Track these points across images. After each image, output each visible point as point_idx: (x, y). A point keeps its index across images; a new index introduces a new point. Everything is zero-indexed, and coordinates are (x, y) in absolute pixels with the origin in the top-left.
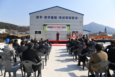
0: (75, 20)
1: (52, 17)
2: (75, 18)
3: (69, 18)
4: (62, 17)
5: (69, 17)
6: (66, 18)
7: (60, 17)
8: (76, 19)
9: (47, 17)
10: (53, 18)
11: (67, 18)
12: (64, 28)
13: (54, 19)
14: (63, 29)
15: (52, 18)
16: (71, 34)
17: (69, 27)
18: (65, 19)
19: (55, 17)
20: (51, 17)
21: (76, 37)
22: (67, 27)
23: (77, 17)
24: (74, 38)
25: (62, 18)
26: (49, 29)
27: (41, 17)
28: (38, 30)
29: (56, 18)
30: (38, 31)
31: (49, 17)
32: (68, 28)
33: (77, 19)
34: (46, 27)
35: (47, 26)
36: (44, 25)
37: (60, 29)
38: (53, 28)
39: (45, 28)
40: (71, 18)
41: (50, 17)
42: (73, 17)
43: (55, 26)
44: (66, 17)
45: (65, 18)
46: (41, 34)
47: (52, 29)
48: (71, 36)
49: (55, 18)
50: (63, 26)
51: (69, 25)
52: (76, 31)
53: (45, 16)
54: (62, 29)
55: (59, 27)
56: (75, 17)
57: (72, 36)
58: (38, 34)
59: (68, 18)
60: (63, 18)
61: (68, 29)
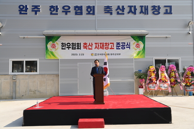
0: (162, 16)
1: (79, 10)
2: (162, 10)
3: (141, 12)
4: (114, 9)
5: (142, 7)
6: (130, 11)
7: (108, 7)
8: (166, 13)
9: (60, 9)
10: (81, 14)
11: (132, 10)
12: (123, 48)
13: (85, 16)
14: (121, 51)
15: (76, 14)
16: (153, 68)
17: (142, 45)
18: (126, 15)
19: (89, 7)
20: (76, 7)
21: (173, 80)
22: (133, 43)
23: (170, 7)
24: (166, 85)
25: (114, 12)
26: (68, 54)
27: (36, 9)
28: (25, 57)
29: (91, 10)
30: (25, 60)
31: (66, 10)
32: (138, 46)
33: (171, 13)
34: (54, 46)
35: (58, 43)
36: (50, 38)
37: (109, 51)
38: (83, 50)
39: (53, 50)
40: (150, 9)
41: (72, 9)
42: (154, 7)
43: (88, 40)
44: (130, 7)
45: (127, 10)
46: (38, 73)
47: (76, 51)
48: (153, 75)
49: (89, 13)
50: (121, 40)
51: (141, 38)
52: (167, 58)
53: (52, 7)
54: (115, 51)
55: (103, 46)
56: (162, 6)
57: (157, 76)
58: (25, 73)
59: (135, 9)
60: (121, 10)
61: (138, 50)
